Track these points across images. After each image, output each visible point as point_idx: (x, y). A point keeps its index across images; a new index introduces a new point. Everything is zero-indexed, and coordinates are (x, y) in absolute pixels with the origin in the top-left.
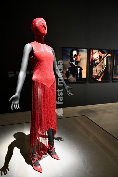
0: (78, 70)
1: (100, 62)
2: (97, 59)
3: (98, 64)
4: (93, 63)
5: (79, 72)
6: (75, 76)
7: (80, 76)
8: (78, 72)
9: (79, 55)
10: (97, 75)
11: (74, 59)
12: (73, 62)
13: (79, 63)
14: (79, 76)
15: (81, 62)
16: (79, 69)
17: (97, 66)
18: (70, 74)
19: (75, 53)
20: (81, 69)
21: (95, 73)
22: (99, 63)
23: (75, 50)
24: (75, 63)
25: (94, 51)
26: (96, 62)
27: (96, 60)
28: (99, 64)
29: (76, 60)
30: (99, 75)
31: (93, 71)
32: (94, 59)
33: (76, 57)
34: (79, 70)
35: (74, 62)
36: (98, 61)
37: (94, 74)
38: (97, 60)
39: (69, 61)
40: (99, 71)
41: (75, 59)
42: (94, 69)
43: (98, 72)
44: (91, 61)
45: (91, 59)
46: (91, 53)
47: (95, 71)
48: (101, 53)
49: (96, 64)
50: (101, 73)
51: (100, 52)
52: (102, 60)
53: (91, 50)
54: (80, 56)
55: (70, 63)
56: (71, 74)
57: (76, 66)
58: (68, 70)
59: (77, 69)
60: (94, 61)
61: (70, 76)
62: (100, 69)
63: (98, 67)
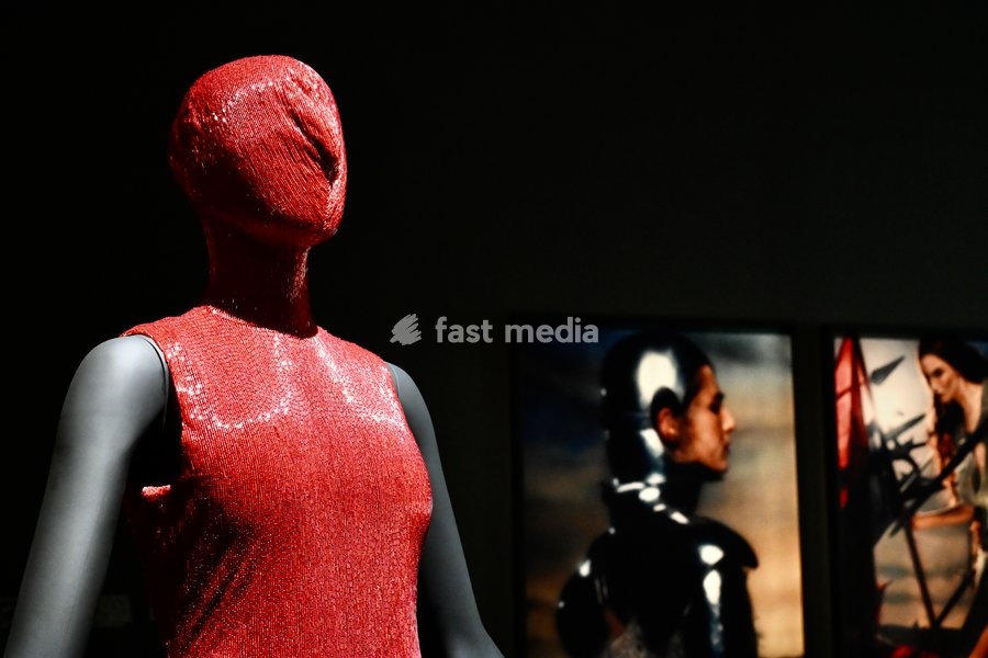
0: (704, 569)
1: (947, 471)
2: (918, 434)
3: (924, 489)
4: (875, 485)
5: (712, 586)
6: (676, 639)
7: (725, 635)
8: (701, 593)
9: (706, 398)
10: (924, 622)
11: (651, 439)
12: (641, 476)
13: (711, 490)
14: (716, 641)
15: (738, 471)
16: (711, 554)
17: (924, 519)
18: (610, 617)
19: (656, 373)
20: (740, 559)
21: (904, 599)
22: (936, 485)
23: (659, 347)
24: (666, 492)
25: (876, 353)
26: (902, 467)
27: (904, 452)
28: (948, 498)
29: (679, 456)
30: (955, 621)
31: (881, 580)
32: (876, 440)
33: (668, 428)
34: (719, 566)
35: (656, 478)
36: (927, 457)
37: (890, 615)
38: (911, 445)
39: (592, 468)
40: (948, 573)
41: (664, 438)
42: (889, 549)
43: (940, 587)
44: (843, 462)
45: (843, 442)
46: (844, 375)
47: (900, 572)
48: (948, 373)
49: (910, 494)
50: (968, 594)
51: (933, 362)
52: (970, 447)
53: (838, 343)
54: (716, 406)
55: (608, 491)
56: (624, 622)
57: (679, 518)
58: (585, 570)
59: (697, 556)
60: (885, 457)
61: (616, 643)
62: (958, 545)
63: (933, 530)
